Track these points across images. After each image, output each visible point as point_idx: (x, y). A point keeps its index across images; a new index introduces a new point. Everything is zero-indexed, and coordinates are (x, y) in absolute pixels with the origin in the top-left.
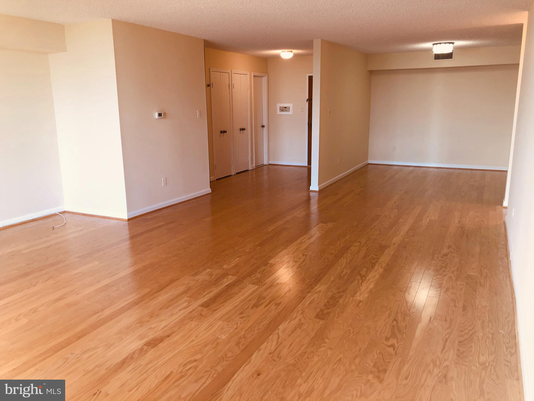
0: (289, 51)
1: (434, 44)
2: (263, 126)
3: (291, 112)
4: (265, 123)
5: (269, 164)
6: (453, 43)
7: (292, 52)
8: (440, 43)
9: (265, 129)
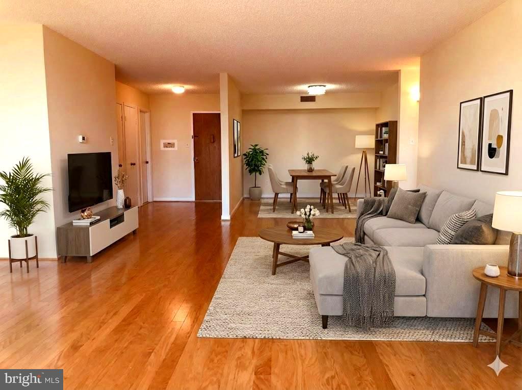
0: (181, 86)
1: (309, 87)
2: (147, 162)
3: (176, 148)
4: (148, 160)
5: (154, 201)
6: (324, 86)
7: (183, 87)
8: (316, 86)
9: (149, 165)
